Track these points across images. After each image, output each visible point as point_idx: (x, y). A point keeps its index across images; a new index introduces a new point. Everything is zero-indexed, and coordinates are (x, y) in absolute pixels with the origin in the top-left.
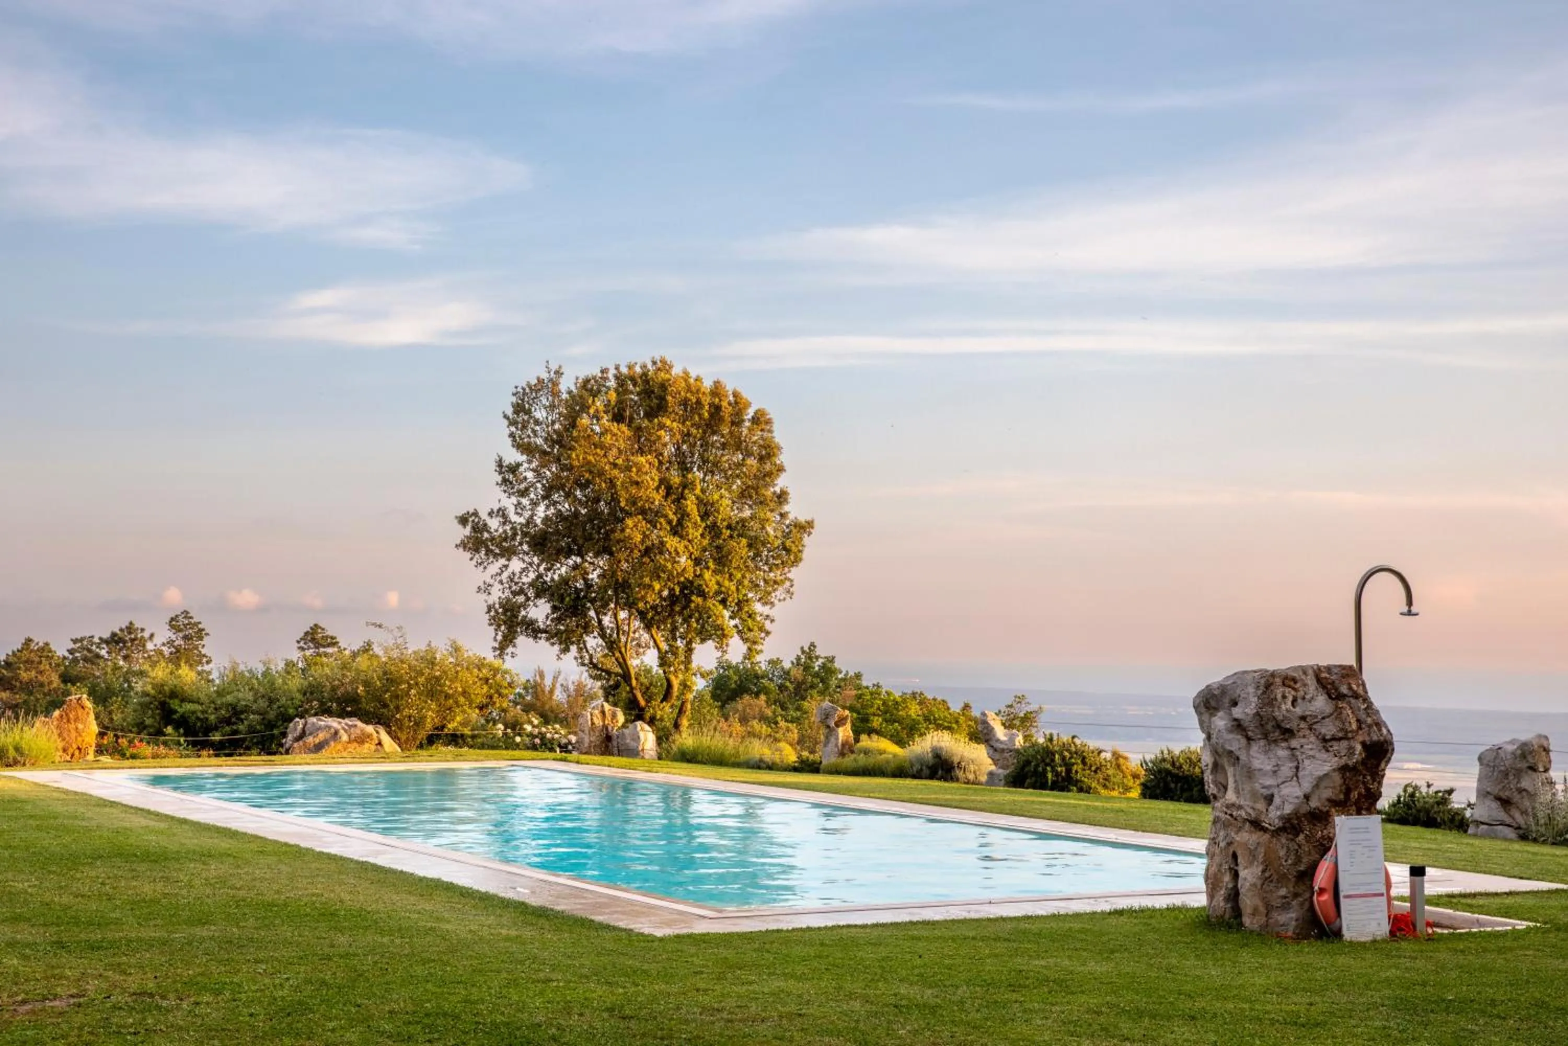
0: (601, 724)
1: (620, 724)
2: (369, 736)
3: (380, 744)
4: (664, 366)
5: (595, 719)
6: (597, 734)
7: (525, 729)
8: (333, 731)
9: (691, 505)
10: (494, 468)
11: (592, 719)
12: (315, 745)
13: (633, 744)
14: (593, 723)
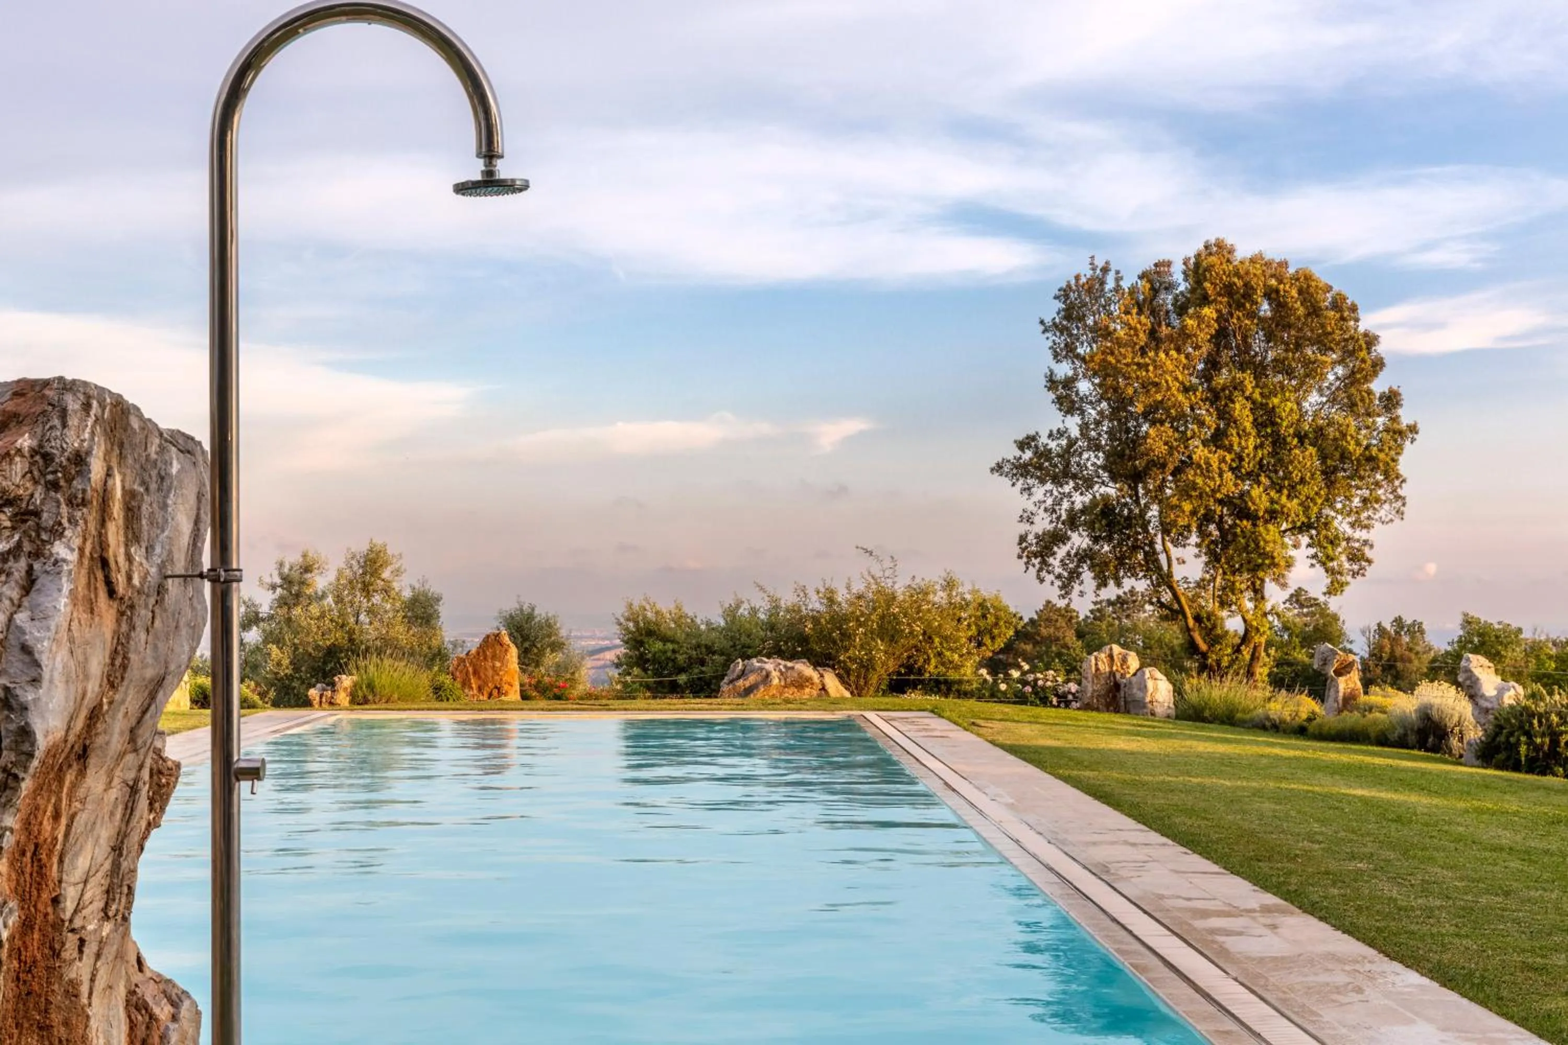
0: (1107, 669)
1: (1132, 671)
2: (809, 679)
3: (824, 689)
4: (1220, 249)
5: (1100, 663)
6: (1103, 682)
7: (1010, 675)
8: (764, 673)
9: (1241, 410)
10: (1044, 383)
11: (1096, 664)
12: (745, 689)
13: (1139, 695)
14: (1097, 669)
